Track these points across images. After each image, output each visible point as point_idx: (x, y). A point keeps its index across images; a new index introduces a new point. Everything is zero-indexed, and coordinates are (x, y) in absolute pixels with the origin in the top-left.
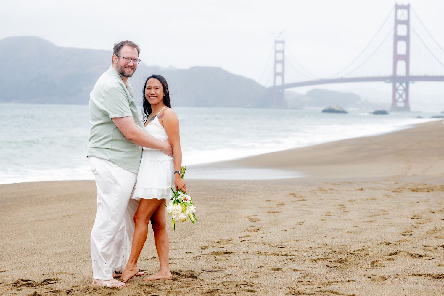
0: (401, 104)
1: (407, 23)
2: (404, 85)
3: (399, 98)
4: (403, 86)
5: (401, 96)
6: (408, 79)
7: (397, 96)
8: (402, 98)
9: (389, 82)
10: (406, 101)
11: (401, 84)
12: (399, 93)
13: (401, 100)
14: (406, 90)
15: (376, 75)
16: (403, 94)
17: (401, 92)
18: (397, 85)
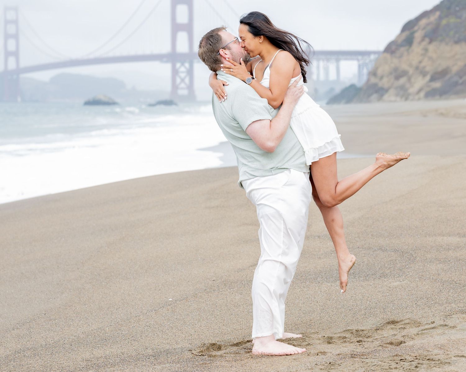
0: (183, 92)
2: (187, 65)
3: (180, 83)
4: (185, 67)
5: (183, 80)
7: (178, 80)
8: (185, 83)
9: (167, 62)
10: (190, 87)
11: (183, 64)
12: (180, 77)
13: (183, 85)
14: (190, 72)
16: (185, 77)
17: (183, 75)
18: (178, 65)
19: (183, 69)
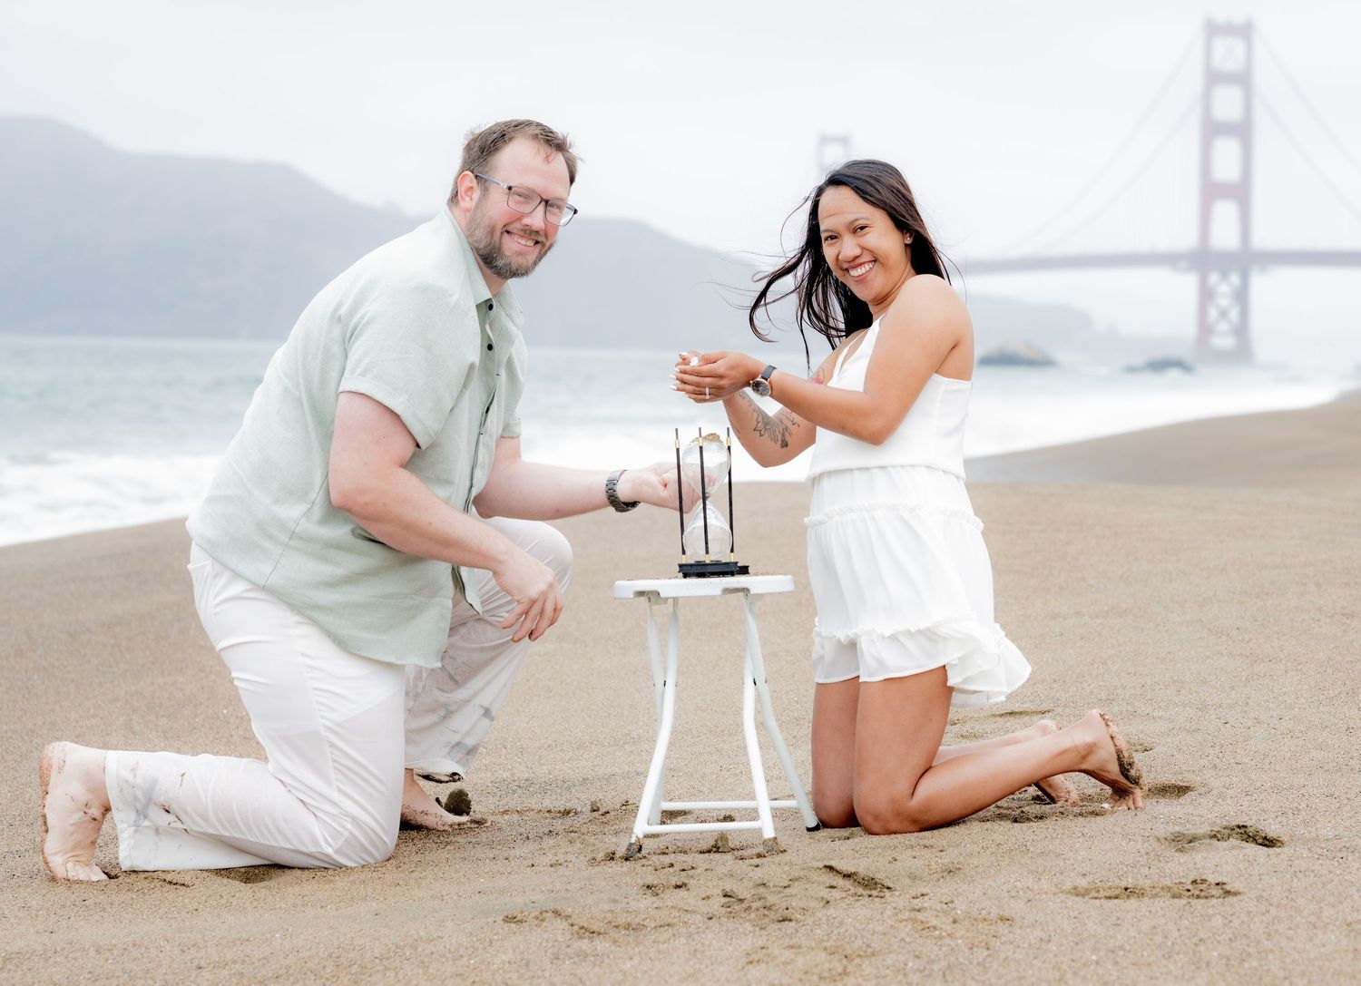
1: (1242, 79)
2: (1235, 279)
3: (1217, 321)
4: (1231, 284)
5: (1223, 314)
6: (1246, 261)
7: (1213, 314)
8: (1229, 321)
9: (1187, 270)
10: (1241, 330)
11: (1224, 275)
12: (1217, 306)
13: (1223, 326)
14: (1242, 296)
16: (1230, 306)
17: (1224, 302)
18: (1214, 278)
19: (1224, 289)
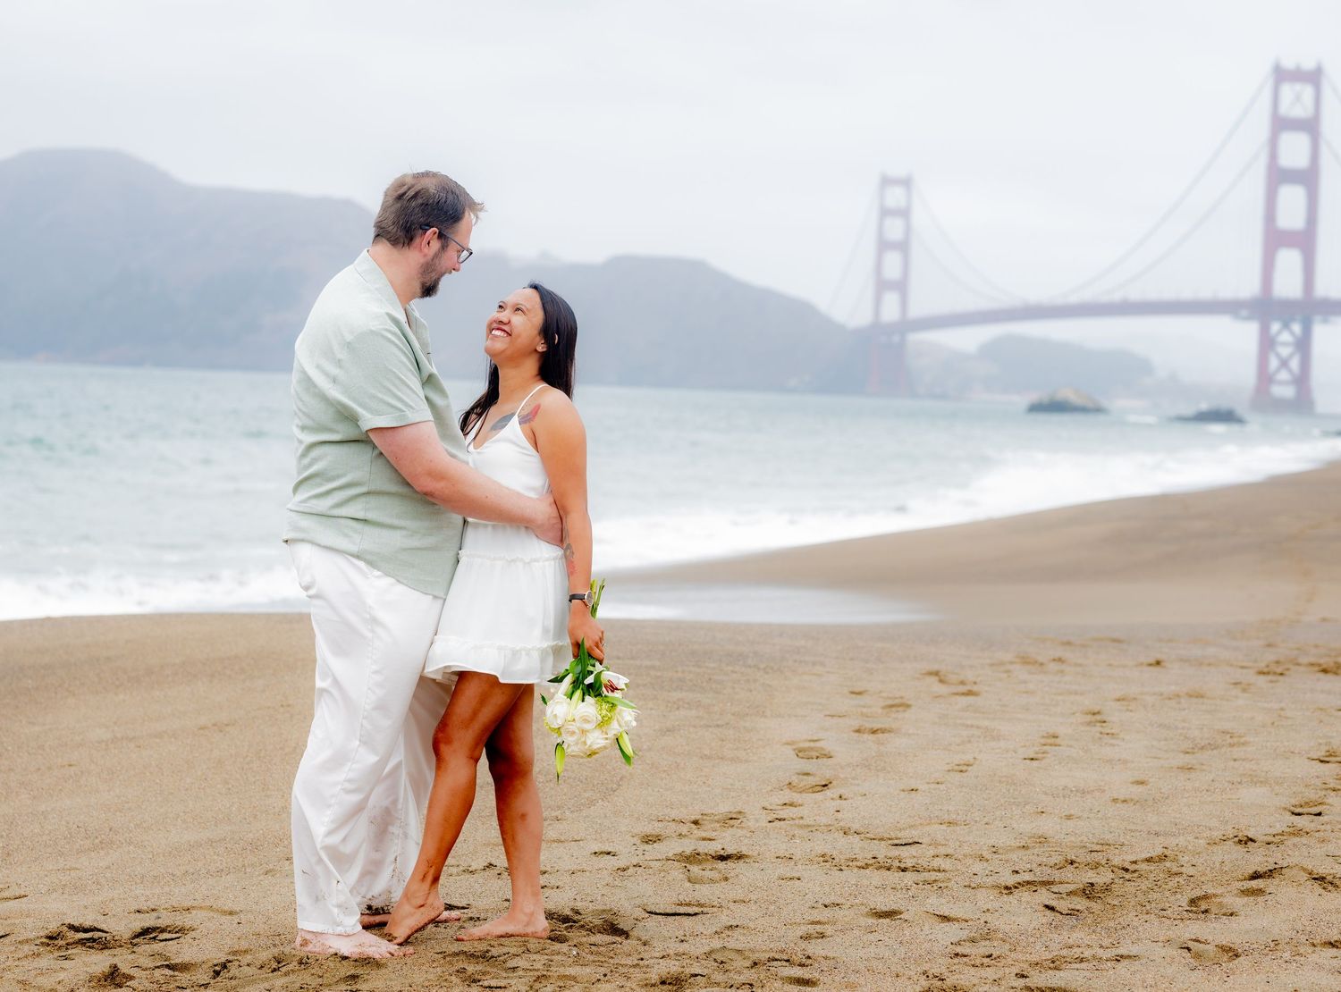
0: (1285, 391)
1: (1310, 126)
2: (1297, 328)
3: (1278, 370)
4: (1292, 333)
6: (1310, 309)
7: (1274, 363)
8: (1290, 371)
9: (1249, 318)
10: (1302, 380)
11: (1286, 326)
12: (1278, 355)
13: (1284, 375)
14: (1303, 345)
15: (1205, 293)
16: (1291, 356)
17: (1285, 351)
18: (1275, 327)
19: (1285, 337)
